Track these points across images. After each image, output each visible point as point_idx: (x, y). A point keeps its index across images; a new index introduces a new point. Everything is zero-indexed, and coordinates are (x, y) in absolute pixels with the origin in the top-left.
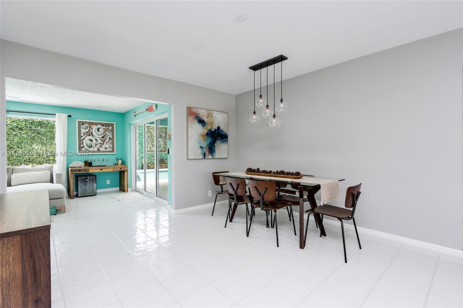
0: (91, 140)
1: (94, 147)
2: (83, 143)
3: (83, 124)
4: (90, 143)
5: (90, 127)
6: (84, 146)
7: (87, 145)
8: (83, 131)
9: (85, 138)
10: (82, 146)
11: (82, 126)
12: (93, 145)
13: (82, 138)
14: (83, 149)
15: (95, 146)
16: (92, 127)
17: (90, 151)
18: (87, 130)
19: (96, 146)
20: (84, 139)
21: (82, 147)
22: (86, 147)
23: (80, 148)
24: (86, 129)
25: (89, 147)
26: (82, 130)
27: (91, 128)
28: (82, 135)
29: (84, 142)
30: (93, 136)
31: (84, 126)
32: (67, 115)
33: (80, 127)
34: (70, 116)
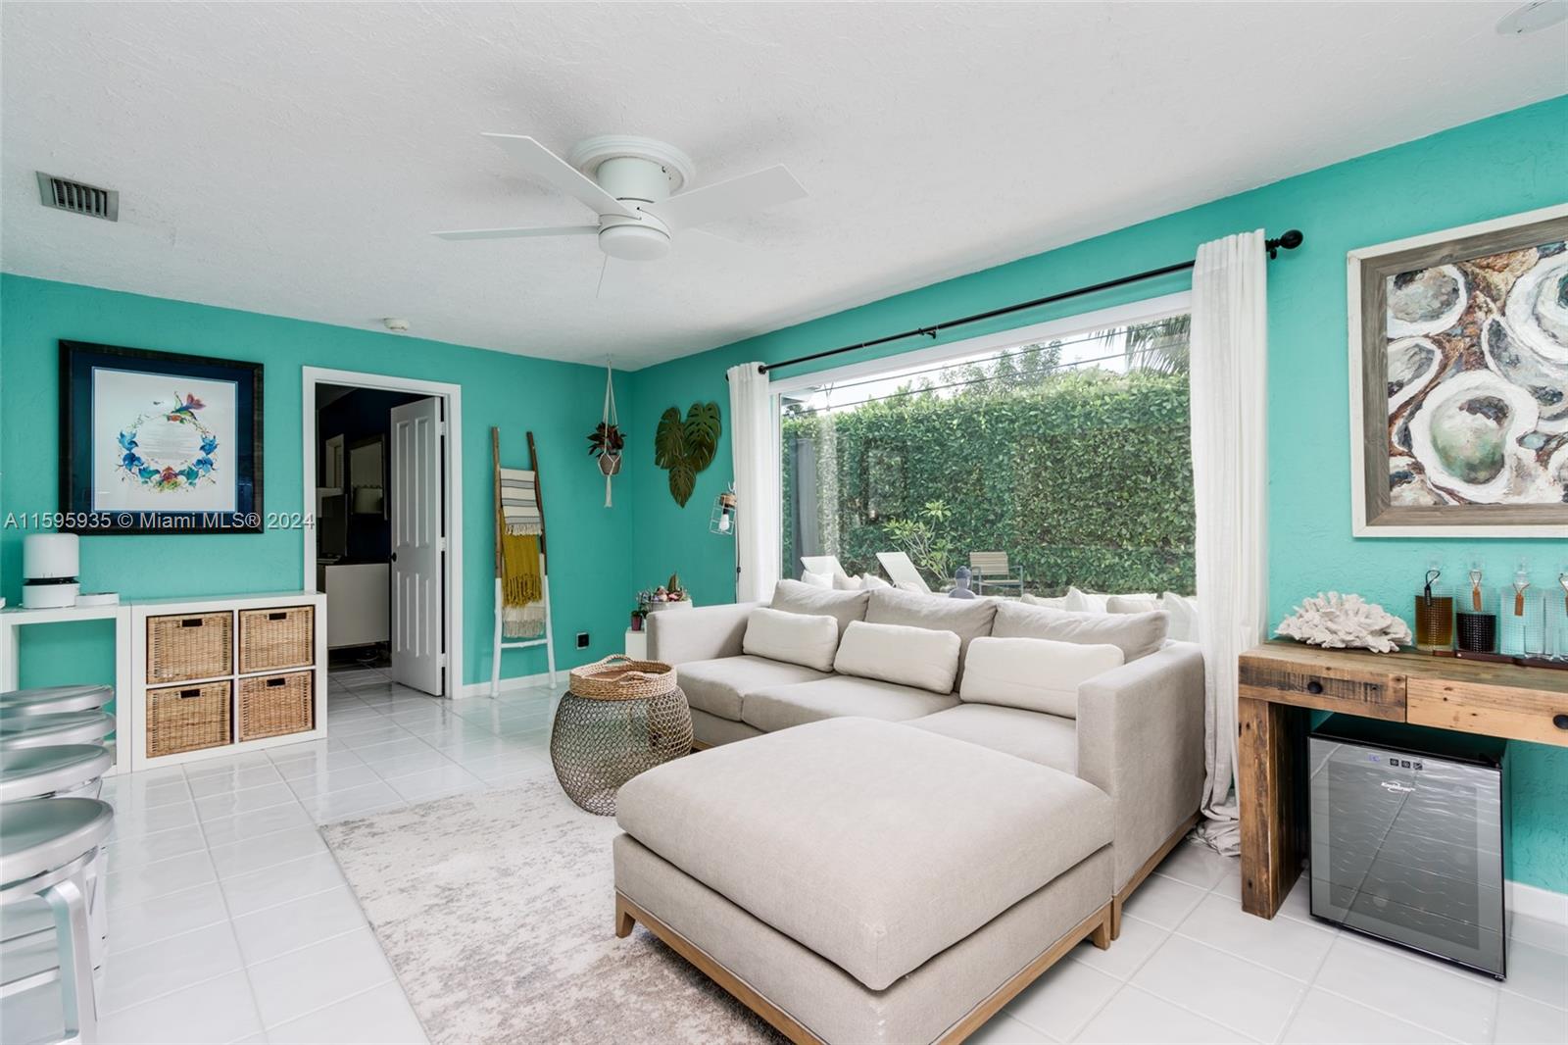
0: (1498, 410)
1: (1521, 472)
2: (1406, 438)
3: (1405, 278)
4: (1478, 433)
5: (1472, 285)
6: (1418, 468)
7: (1445, 455)
8: (1407, 332)
9: (1425, 392)
10: (1399, 464)
11: (1395, 296)
12: (1511, 447)
13: (1394, 403)
14: (1407, 494)
15: (1528, 456)
16: (1496, 279)
17: (1473, 511)
18: (1449, 320)
19: (1543, 456)
20: (1415, 403)
21: (1403, 478)
22: (1436, 473)
23: (1383, 483)
24: (1435, 315)
25: (1472, 467)
26: (1395, 327)
27: (1488, 290)
28: (1397, 371)
29: (1419, 427)
30: (1515, 362)
31: (1416, 288)
32: (1260, 236)
33: (1382, 303)
34: (1293, 240)
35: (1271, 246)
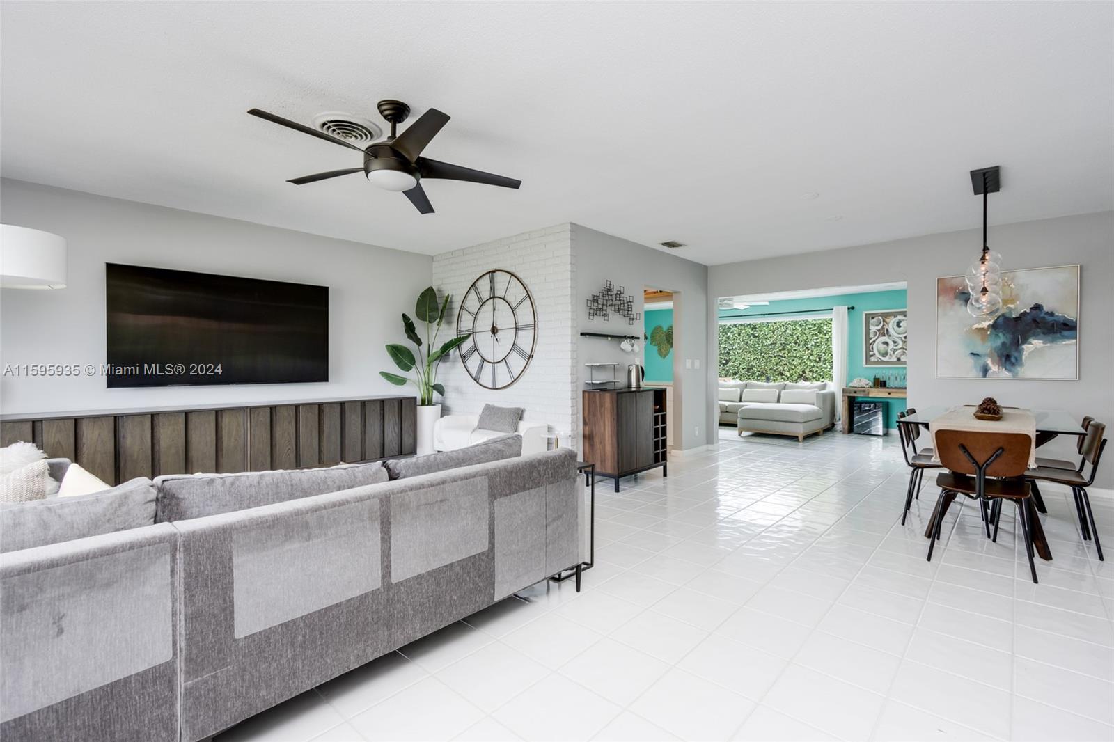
0: (886, 343)
1: (890, 355)
2: (873, 349)
3: (873, 318)
4: (884, 348)
5: (884, 321)
6: (874, 354)
7: (879, 353)
8: (873, 328)
9: (876, 340)
10: (871, 353)
11: (872, 321)
12: (889, 351)
13: (871, 341)
14: (873, 359)
15: (892, 352)
16: (887, 320)
17: (883, 362)
18: (880, 327)
19: (894, 353)
20: (874, 342)
21: (872, 356)
22: (878, 355)
23: (868, 356)
24: (877, 326)
25: (883, 354)
26: (871, 327)
27: (886, 322)
28: (871, 335)
29: (875, 346)
30: (890, 336)
31: (875, 320)
32: (846, 307)
33: (869, 322)
34: (853, 308)
35: (849, 308)
